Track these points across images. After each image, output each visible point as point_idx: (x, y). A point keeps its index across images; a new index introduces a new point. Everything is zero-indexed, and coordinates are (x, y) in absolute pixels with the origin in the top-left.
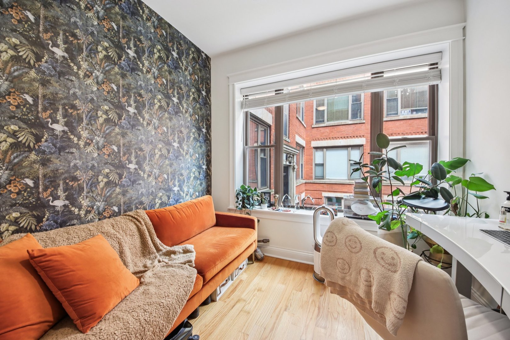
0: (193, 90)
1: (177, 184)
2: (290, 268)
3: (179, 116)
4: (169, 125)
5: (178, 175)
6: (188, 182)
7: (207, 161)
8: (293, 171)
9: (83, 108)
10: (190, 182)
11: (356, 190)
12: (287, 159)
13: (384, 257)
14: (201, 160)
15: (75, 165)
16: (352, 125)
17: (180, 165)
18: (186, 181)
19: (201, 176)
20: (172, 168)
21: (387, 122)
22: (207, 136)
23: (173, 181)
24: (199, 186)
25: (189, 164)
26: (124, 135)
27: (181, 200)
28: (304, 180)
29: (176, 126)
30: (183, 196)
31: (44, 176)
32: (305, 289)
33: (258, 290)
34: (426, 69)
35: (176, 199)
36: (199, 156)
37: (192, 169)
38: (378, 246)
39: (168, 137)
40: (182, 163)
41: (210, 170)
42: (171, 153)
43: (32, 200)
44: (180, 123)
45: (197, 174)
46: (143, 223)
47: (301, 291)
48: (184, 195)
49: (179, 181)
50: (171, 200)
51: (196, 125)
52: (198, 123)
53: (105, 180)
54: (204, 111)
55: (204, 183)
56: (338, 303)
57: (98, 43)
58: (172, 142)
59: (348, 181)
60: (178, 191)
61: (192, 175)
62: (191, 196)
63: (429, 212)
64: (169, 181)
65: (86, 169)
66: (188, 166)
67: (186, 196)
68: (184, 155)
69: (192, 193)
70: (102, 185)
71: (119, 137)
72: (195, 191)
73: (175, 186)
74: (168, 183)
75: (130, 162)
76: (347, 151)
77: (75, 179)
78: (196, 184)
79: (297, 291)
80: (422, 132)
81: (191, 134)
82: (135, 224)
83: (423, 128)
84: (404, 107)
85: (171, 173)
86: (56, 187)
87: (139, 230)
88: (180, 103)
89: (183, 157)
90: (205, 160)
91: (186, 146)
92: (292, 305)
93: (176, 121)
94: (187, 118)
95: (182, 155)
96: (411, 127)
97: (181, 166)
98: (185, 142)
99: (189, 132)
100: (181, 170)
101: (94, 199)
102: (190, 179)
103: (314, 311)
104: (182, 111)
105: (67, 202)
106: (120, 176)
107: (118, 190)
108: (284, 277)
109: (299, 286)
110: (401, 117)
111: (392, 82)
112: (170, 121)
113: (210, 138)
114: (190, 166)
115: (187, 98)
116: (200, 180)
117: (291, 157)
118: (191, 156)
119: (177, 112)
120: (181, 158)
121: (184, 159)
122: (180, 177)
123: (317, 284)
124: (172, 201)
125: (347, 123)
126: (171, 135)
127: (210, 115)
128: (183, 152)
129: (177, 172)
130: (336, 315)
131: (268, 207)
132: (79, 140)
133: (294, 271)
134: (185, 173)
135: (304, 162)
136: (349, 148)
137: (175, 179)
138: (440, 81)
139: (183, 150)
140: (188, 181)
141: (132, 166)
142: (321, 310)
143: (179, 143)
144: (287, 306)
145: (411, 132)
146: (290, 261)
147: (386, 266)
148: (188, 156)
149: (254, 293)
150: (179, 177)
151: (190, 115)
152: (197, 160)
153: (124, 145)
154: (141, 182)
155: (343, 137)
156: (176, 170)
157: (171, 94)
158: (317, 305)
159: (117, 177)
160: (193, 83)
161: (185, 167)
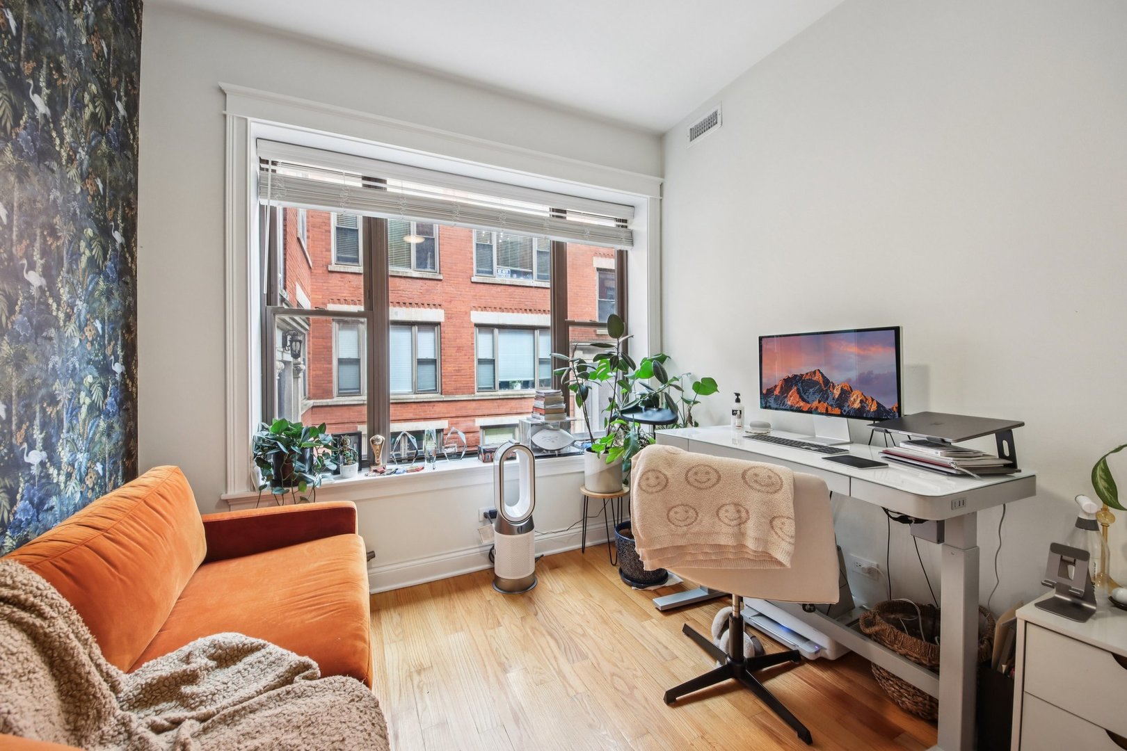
0: (94, 88)
1: (38, 436)
2: (442, 595)
3: (48, 167)
4: (16, 199)
5: (42, 400)
6: (71, 428)
7: (124, 347)
8: (296, 377)
10: (79, 428)
11: (547, 407)
12: (284, 345)
13: (759, 479)
14: (109, 344)
16: (418, 281)
17: (48, 360)
18: (66, 425)
19: (109, 400)
20: (24, 372)
21: (478, 285)
22: (126, 258)
23: (24, 427)
24: (104, 439)
25: (74, 359)
27: (54, 501)
28: (309, 399)
29: (39, 205)
30: (58, 484)
32: (503, 618)
33: (419, 672)
34: (613, 224)
35: (36, 500)
36: (103, 329)
37: (83, 375)
38: (745, 468)
39: (12, 245)
40: (54, 354)
41: (133, 379)
42: (21, 311)
44: (52, 197)
45: (97, 392)
47: (499, 624)
48: (62, 478)
49: (44, 426)
50: (20, 505)
51: (97, 213)
52: (102, 208)
54: (120, 170)
55: (116, 426)
56: (567, 611)
58: (23, 265)
59: (414, 396)
60: (42, 464)
61: (85, 400)
62: (82, 481)
63: (665, 426)
64: (14, 427)
66: (71, 366)
67: (65, 483)
68: (62, 323)
69: (83, 469)
72: (92, 459)
73: (32, 447)
74: (8, 437)
76: (410, 333)
78: (95, 434)
79: (493, 628)
80: (526, 310)
81: (83, 244)
83: (527, 303)
84: (503, 262)
85: (18, 393)
88: (54, 122)
89: (58, 328)
90: (119, 342)
91: (67, 289)
92: (508, 656)
93: (37, 187)
94: (71, 181)
95: (54, 322)
96: (512, 299)
97: (50, 366)
98: (63, 273)
99: (78, 236)
100: (50, 382)
102: (76, 415)
103: (548, 642)
104: (59, 153)
108: (447, 617)
109: (488, 619)
110: (498, 280)
111: (580, 231)
112: (20, 181)
113: (134, 267)
114: (77, 366)
115: (75, 108)
116: (107, 415)
117: (300, 342)
118: (81, 329)
119: (44, 154)
120: (52, 332)
121: (61, 340)
122: (49, 410)
123: (514, 600)
124: (25, 510)
125: (409, 275)
126: (21, 237)
127: (133, 187)
128: (58, 310)
129: (39, 388)
130: (580, 631)
131: (360, 469)
133: (455, 596)
134: (62, 390)
135: (309, 353)
136: (413, 328)
137: (31, 420)
138: (631, 247)
139: (59, 305)
140: (71, 422)
142: (556, 635)
143: (47, 273)
144: (501, 664)
145: (512, 307)
146: (430, 583)
147: (763, 489)
148: (71, 328)
149: (415, 683)
150: (43, 410)
151: (81, 175)
152: (99, 344)
155: (401, 303)
156: (38, 381)
157: (28, 77)
158: (544, 632)
160: (94, 62)
161: (64, 370)
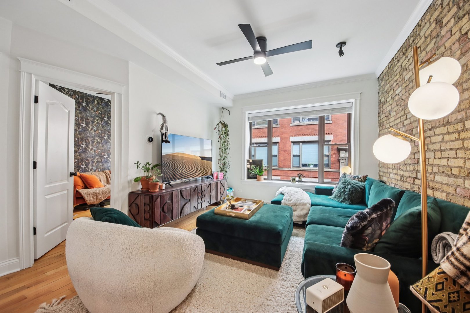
9: (90, 139)
15: (88, 156)
26: (103, 146)
31: (80, 159)
43: (77, 165)
46: (108, 174)
53: (96, 161)
57: (95, 119)
65: (91, 157)
70: (95, 162)
71: (101, 147)
75: (105, 155)
77: (88, 160)
82: (105, 174)
86: (83, 162)
87: (106, 176)
101: (93, 166)
105: (85, 167)
106: (101, 160)
107: (100, 164)
110: (302, 124)
132: (89, 149)
141: (106, 157)
153: (103, 149)
154: (109, 162)
159: (100, 160)
